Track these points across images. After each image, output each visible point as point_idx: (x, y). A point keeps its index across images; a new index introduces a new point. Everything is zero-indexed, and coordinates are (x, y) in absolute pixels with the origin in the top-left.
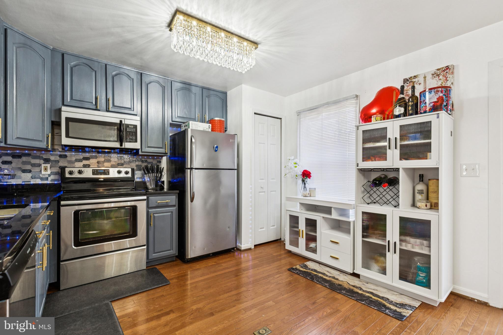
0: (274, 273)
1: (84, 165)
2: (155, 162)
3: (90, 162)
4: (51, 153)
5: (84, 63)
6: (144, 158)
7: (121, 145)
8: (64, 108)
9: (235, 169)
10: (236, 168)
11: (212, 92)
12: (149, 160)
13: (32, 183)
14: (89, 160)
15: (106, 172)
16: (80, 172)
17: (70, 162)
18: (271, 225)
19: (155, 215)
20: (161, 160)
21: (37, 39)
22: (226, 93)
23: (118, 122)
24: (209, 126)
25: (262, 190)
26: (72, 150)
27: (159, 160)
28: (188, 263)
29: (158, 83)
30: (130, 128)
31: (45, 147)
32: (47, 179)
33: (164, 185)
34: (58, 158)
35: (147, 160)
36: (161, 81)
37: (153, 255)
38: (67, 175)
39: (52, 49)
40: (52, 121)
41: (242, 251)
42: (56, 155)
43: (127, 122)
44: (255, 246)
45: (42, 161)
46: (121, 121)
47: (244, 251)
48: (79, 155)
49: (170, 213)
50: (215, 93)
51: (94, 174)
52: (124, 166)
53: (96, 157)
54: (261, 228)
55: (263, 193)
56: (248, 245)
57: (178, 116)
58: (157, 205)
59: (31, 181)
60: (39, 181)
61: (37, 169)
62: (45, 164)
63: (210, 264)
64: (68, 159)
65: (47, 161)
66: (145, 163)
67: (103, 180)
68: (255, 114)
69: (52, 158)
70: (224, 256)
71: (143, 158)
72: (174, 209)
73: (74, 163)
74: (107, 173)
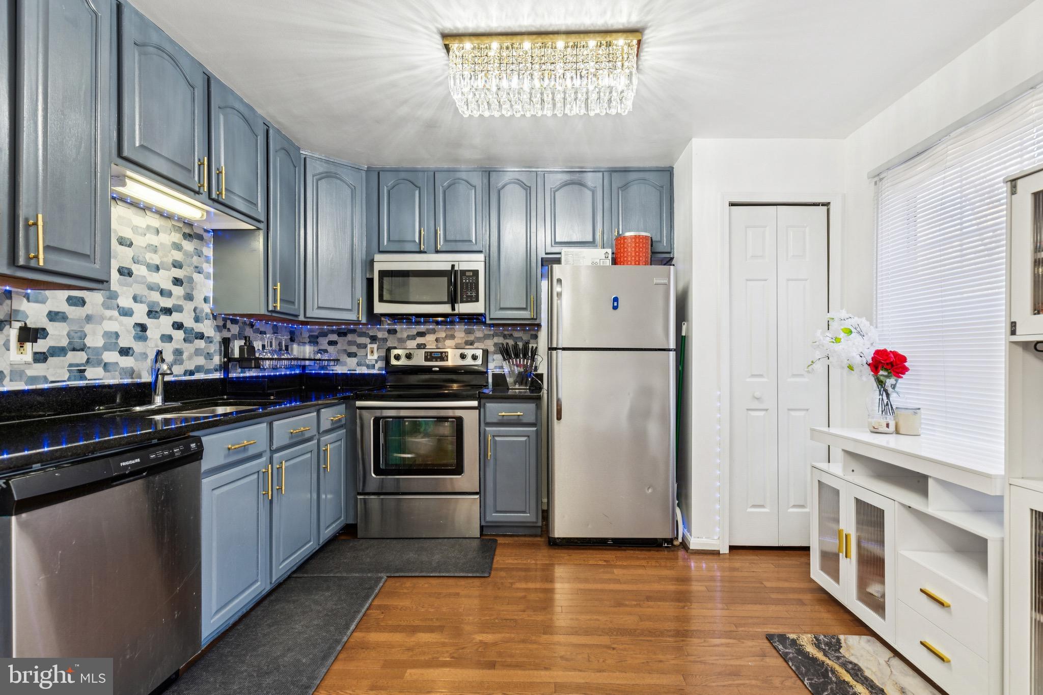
0: (716, 632)
1: (418, 344)
2: (526, 337)
3: (426, 340)
4: (378, 326)
5: (404, 179)
6: (508, 330)
7: (453, 309)
8: (378, 257)
9: (669, 350)
10: (672, 345)
11: (633, 176)
12: (516, 334)
13: (357, 372)
14: (425, 336)
15: (443, 357)
16: (409, 356)
17: (401, 341)
18: (792, 504)
19: (497, 439)
20: (539, 332)
21: (344, 161)
22: (670, 169)
23: (449, 268)
24: (607, 253)
25: (756, 405)
26: (402, 321)
27: (534, 333)
28: (556, 547)
29: (518, 184)
30: (467, 276)
31: (355, 318)
32: (373, 367)
33: (542, 381)
34: (386, 335)
35: (513, 334)
36: (523, 178)
37: (493, 514)
38: (394, 362)
39: (366, 169)
40: (367, 279)
41: (689, 551)
42: (384, 330)
43: (464, 266)
44: (732, 548)
45: (368, 340)
46: (453, 266)
47: (695, 553)
48: (411, 328)
49: (524, 439)
50: (641, 175)
51: (426, 359)
52: (476, 345)
53: (433, 331)
54: (754, 506)
55: (762, 413)
56: (710, 541)
57: (557, 241)
58: (499, 420)
59: (357, 370)
60: (364, 370)
61: (361, 352)
62: (372, 344)
63: (591, 562)
64: (399, 335)
65: (374, 339)
66: (509, 339)
67: (438, 369)
68: (732, 204)
69: (380, 335)
70: (637, 552)
71: (506, 330)
72: (533, 430)
73: (405, 342)
74: (445, 358)
